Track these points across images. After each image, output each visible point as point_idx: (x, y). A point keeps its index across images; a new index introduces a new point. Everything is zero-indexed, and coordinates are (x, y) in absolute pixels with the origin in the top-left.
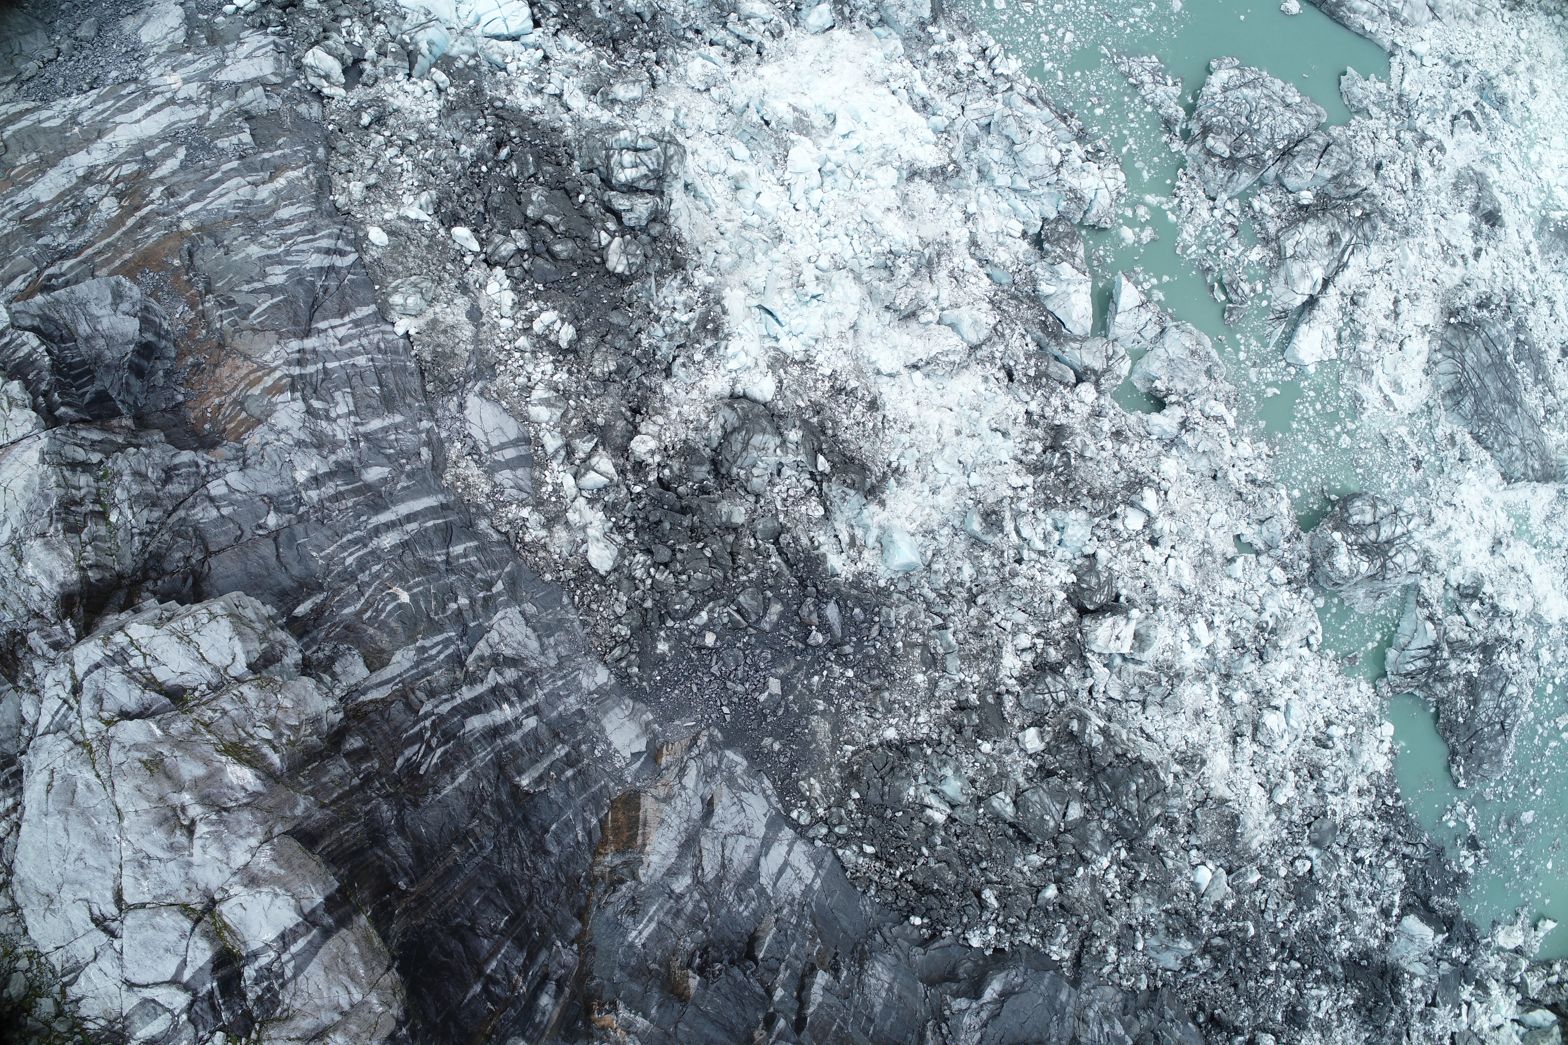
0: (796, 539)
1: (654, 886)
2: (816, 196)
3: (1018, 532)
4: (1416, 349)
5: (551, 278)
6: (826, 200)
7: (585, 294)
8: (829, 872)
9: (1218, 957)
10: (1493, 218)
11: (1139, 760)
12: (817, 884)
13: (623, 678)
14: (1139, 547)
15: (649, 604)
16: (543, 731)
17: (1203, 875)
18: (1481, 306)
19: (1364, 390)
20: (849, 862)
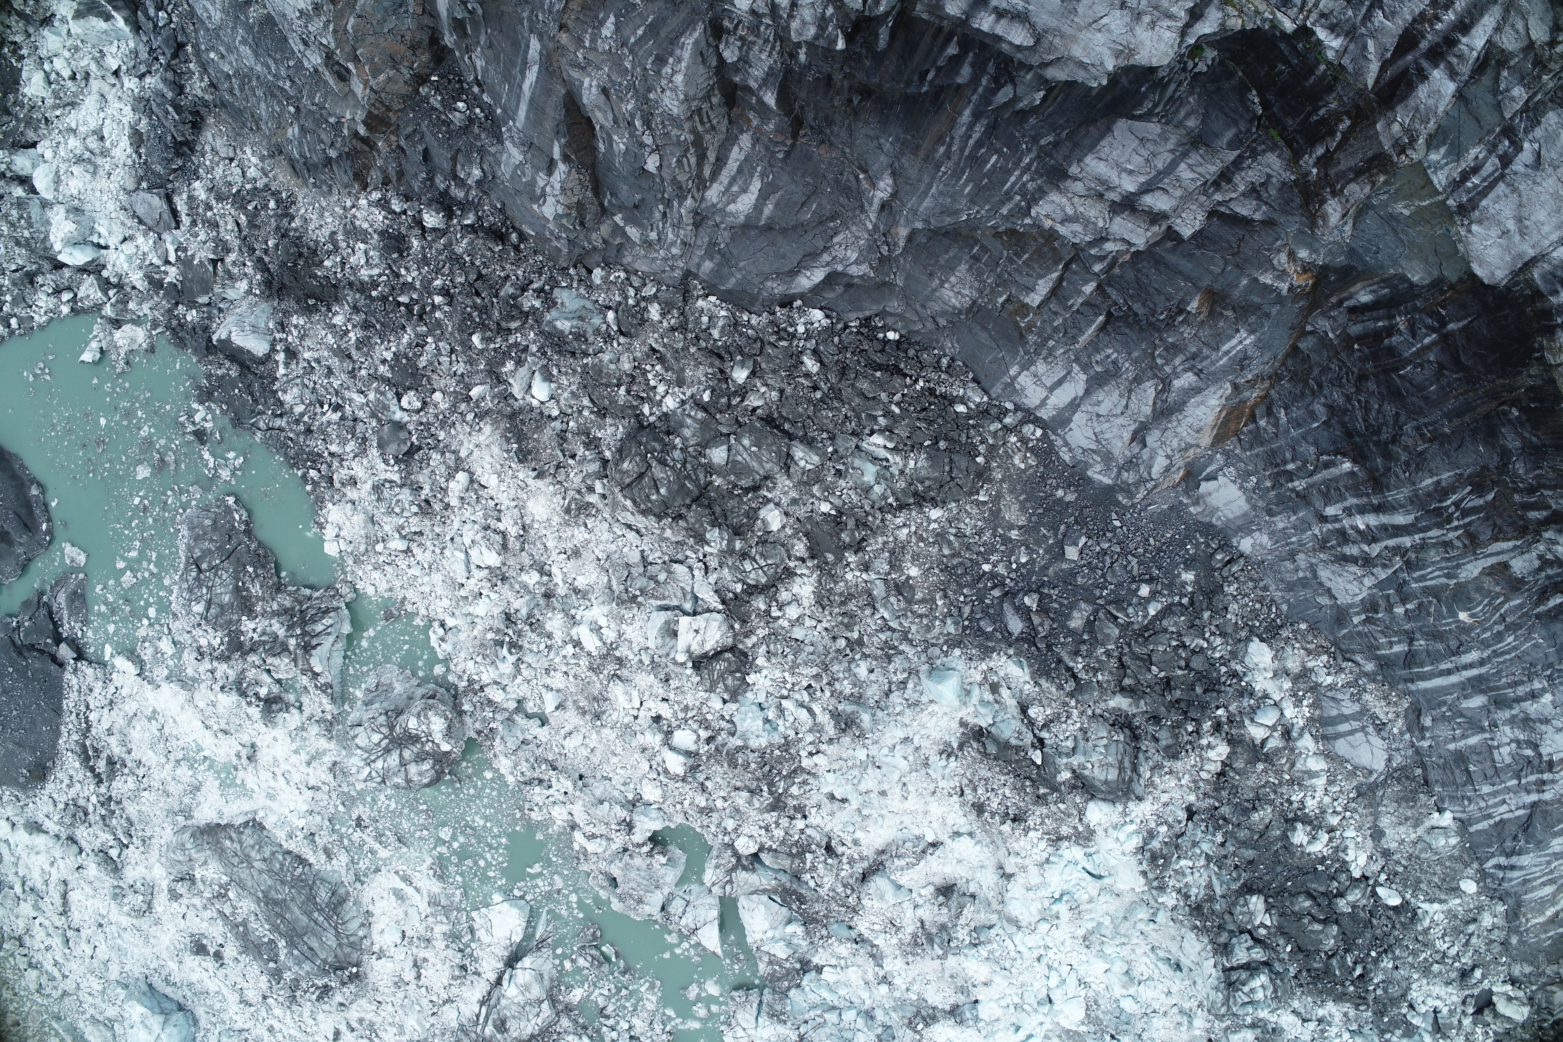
0: (1060, 687)
1: (1217, 380)
2: (1054, 982)
3: (810, 711)
4: (386, 936)
5: (1310, 876)
6: (1044, 980)
7: (1279, 869)
8: (998, 380)
9: (514, 310)
11: (659, 518)
12: (1014, 371)
13: (1225, 546)
14: (675, 714)
15: (1206, 615)
16: (1318, 503)
17: (541, 391)
18: (326, 989)
19: (436, 887)
20: (973, 389)
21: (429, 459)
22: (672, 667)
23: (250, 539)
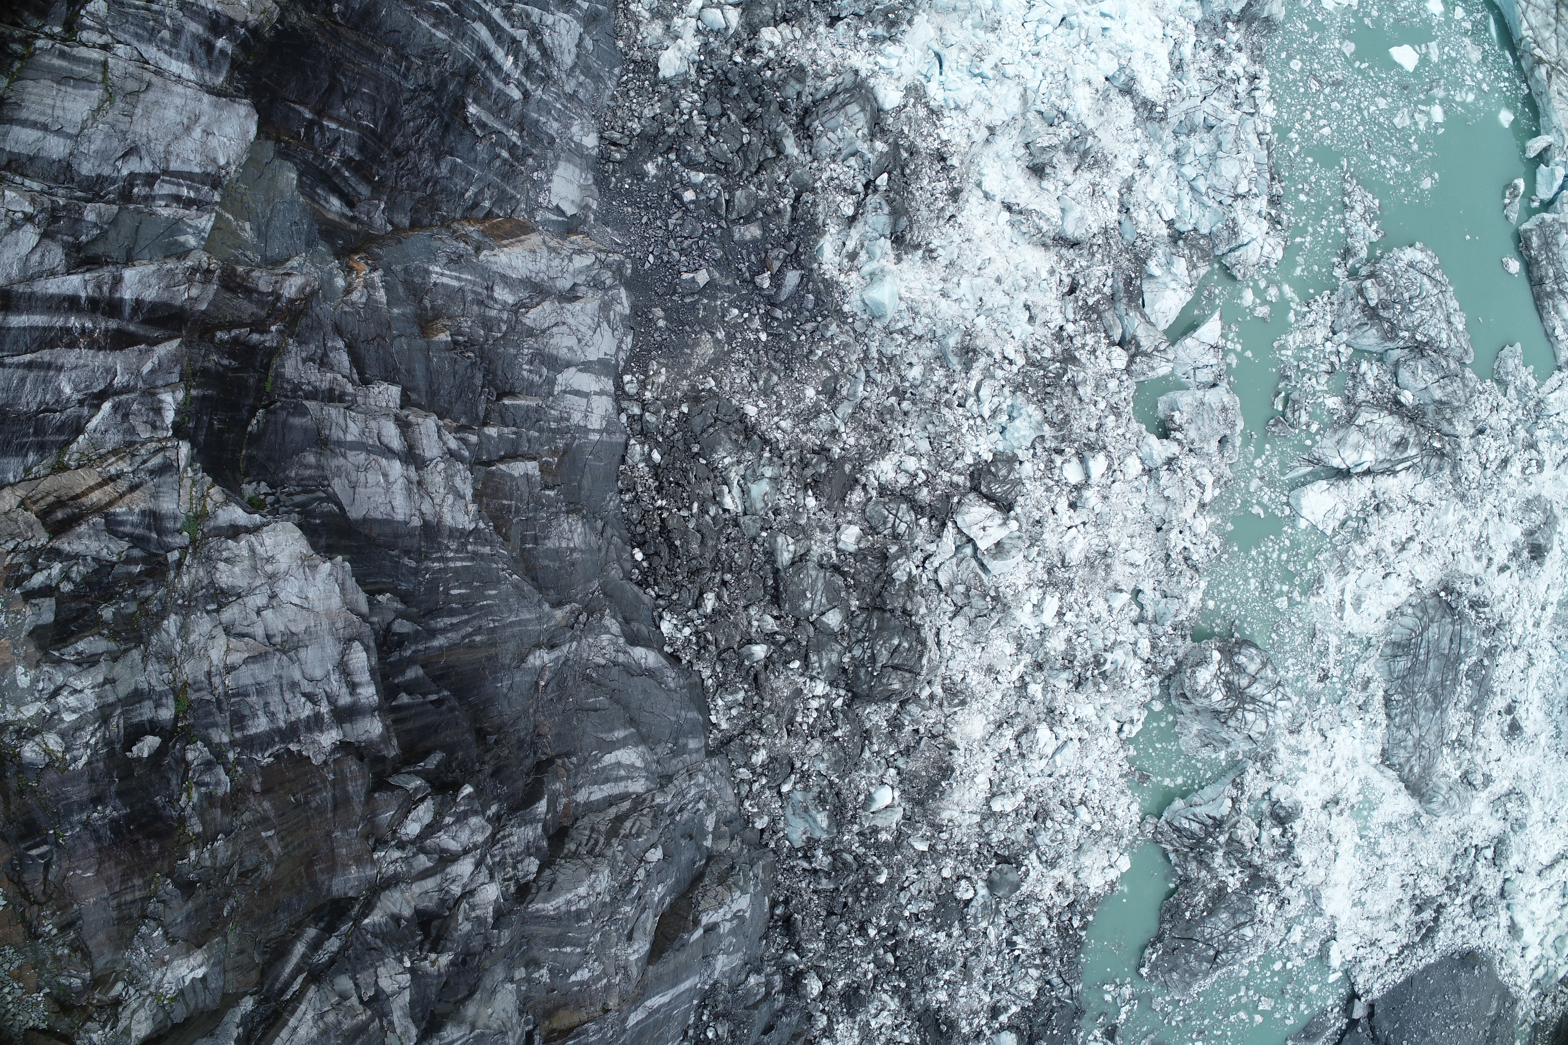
0: (815, 204)
1: (484, 269)
2: (1046, 29)
3: (977, 390)
4: (1397, 589)
6: (1050, 38)
8: (611, 444)
9: (838, 867)
10: (1538, 552)
11: (918, 628)
12: (594, 437)
13: (604, 157)
14: (1058, 495)
15: (671, 130)
16: (517, 109)
17: (884, 796)
18: (1474, 605)
19: (1330, 579)
20: (632, 457)
21: (1001, 842)
22: (1024, 527)
23: (1164, 933)
